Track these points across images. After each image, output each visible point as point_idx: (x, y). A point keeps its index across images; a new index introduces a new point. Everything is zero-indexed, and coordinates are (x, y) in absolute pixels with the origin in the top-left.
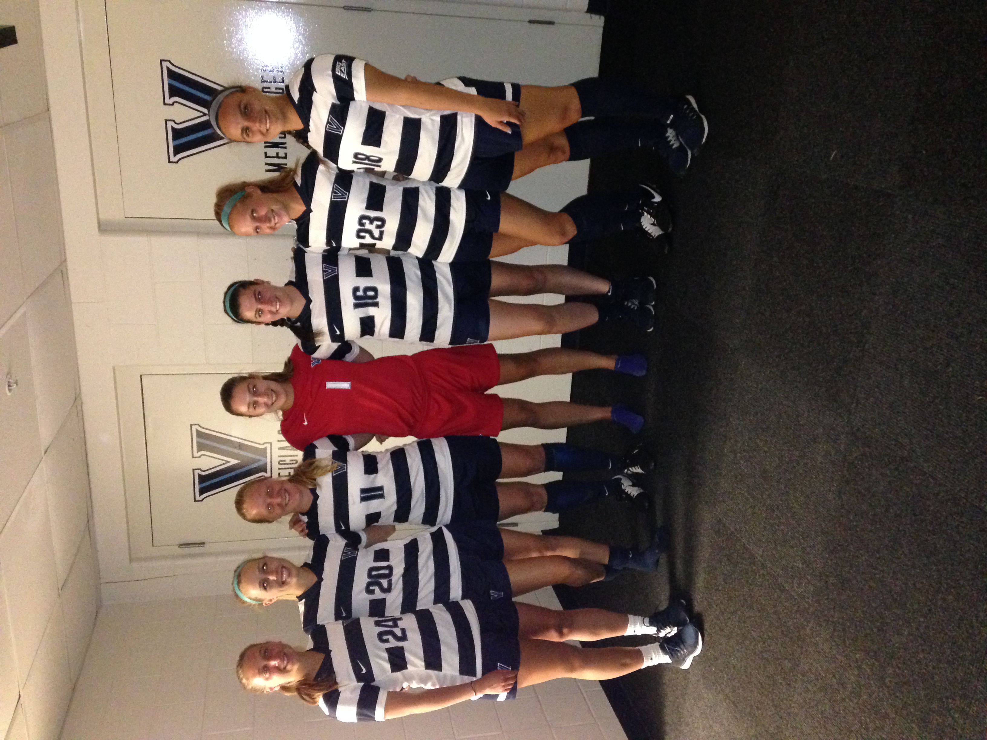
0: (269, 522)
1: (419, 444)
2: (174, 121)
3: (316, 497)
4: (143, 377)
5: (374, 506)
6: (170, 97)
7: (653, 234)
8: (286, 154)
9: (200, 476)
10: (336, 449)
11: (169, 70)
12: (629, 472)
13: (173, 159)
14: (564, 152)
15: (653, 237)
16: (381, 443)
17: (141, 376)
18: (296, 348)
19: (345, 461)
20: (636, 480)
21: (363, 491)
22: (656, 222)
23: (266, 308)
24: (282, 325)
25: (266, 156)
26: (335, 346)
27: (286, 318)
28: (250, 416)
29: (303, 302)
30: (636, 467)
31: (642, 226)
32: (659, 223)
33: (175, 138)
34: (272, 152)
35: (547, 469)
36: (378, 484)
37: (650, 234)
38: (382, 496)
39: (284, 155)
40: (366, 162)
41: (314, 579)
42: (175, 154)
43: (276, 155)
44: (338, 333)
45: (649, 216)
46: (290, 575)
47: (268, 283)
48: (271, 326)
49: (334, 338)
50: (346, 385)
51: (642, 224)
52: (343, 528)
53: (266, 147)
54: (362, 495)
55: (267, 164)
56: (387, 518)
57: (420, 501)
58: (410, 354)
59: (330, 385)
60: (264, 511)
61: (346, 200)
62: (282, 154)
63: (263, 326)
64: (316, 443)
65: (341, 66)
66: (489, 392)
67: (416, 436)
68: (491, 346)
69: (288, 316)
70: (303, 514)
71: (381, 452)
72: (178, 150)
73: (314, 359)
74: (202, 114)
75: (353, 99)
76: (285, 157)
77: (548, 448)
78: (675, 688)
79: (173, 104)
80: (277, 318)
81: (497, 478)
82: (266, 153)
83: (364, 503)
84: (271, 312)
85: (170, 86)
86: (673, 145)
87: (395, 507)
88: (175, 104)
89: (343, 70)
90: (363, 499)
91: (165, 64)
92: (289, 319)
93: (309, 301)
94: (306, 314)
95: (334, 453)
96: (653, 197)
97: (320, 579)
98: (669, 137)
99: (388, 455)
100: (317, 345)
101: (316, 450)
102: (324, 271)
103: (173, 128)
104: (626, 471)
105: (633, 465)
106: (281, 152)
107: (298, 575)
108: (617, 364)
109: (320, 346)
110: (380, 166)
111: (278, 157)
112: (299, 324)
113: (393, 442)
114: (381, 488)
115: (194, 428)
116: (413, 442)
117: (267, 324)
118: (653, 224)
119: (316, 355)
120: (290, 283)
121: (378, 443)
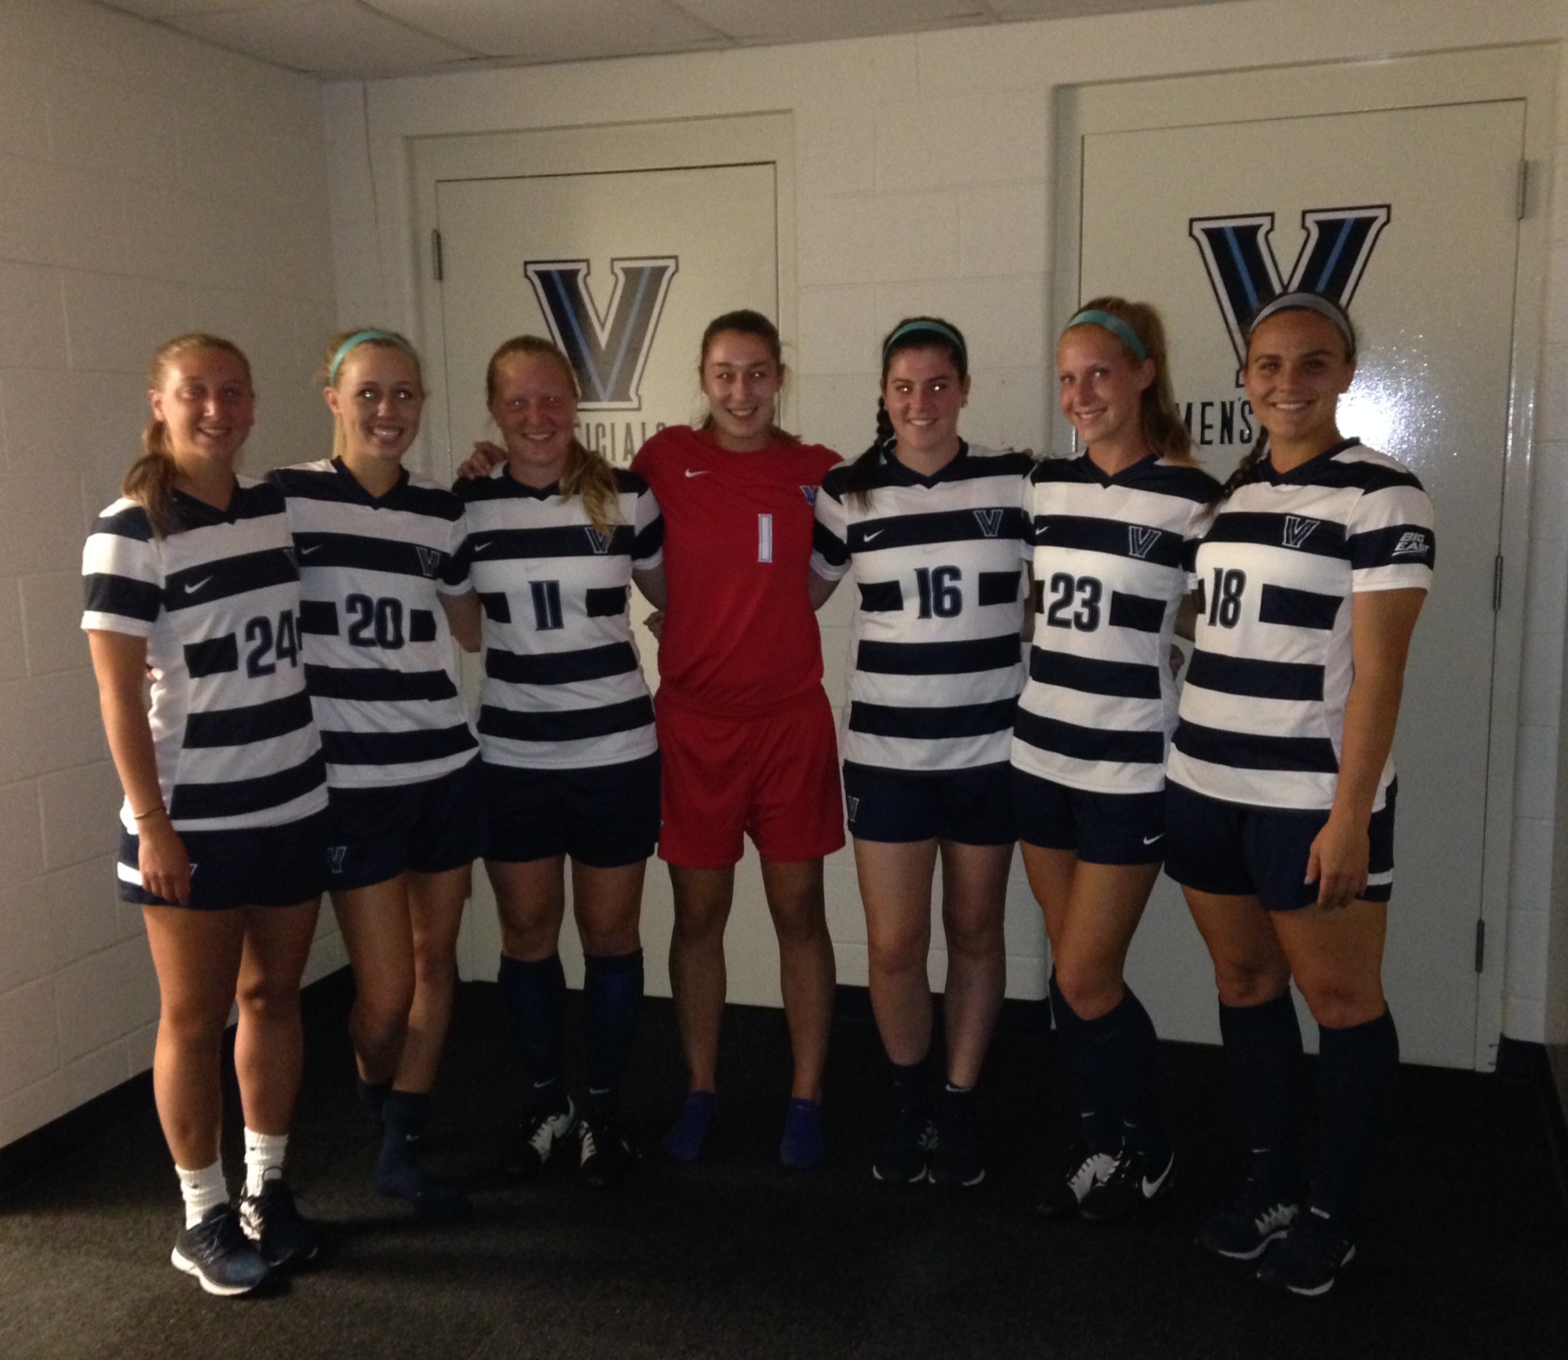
0: (491, 403)
1: (645, 700)
2: (1272, 229)
3: (542, 495)
4: (770, 167)
5: (523, 610)
6: (1320, 224)
7: (1074, 1179)
8: (1210, 443)
9: (574, 273)
10: (637, 532)
11: (1371, 221)
12: (583, 1132)
13: (1198, 227)
14: (1241, 995)
15: (1069, 1179)
16: (645, 623)
17: (774, 163)
18: (837, 458)
19: (613, 551)
20: (566, 1145)
21: (553, 587)
22: (1099, 1184)
23: (915, 401)
24: (880, 430)
25: (1204, 405)
26: (841, 533)
27: (894, 438)
28: (702, 370)
29: (928, 472)
30: (593, 1147)
31: (1090, 1156)
32: (1096, 1192)
33: (1237, 230)
34: (1214, 416)
35: (591, 960)
36: (567, 617)
37: (1074, 1173)
38: (542, 625)
39: (1207, 438)
40: (1222, 596)
41: (378, 491)
42: (1208, 232)
43: (1207, 422)
44: (867, 539)
45: (1112, 1171)
46: (385, 443)
47: (964, 403)
48: (876, 409)
49: (856, 531)
50: (765, 552)
51: (1095, 1157)
52: (477, 549)
53: (1223, 404)
54: (545, 586)
55: (1189, 407)
56: (498, 638)
57: (532, 701)
58: (826, 681)
59: (765, 523)
60: (510, 392)
61: (1131, 554)
62: (1209, 435)
63: (878, 393)
64: (649, 495)
65: (1418, 543)
66: (748, 841)
67: (660, 691)
68: (840, 843)
69: (900, 443)
70: (506, 470)
71: (628, 623)
72: (1216, 237)
73: (816, 491)
74: (1286, 282)
75: (1356, 565)
76: (1203, 442)
77: (634, 961)
78: (130, 1235)
79: (1304, 227)
80: (896, 422)
81: (574, 858)
82: (1211, 404)
83: (528, 589)
84: (906, 410)
85: (1340, 223)
86: (1262, 1220)
87: (519, 651)
88: (1304, 233)
89: (1410, 547)
90: (537, 588)
91: (1382, 214)
92: (894, 443)
93: (929, 482)
94: (905, 478)
95: (631, 528)
96: (1151, 1181)
97: (376, 504)
98: (1276, 1210)
99: (623, 638)
100: (842, 497)
101: (636, 495)
102: (988, 510)
103: (1257, 228)
104: (585, 1125)
105: (596, 1141)
106: (1213, 434)
107: (384, 459)
108: (803, 1102)
109: (839, 501)
110: (1212, 622)
111: (1204, 427)
112: (884, 461)
113: (647, 647)
114: (558, 623)
115: (671, 263)
116: (647, 688)
117: (882, 402)
118: (1095, 1180)
119: (823, 499)
120: (963, 446)
121: (645, 616)
